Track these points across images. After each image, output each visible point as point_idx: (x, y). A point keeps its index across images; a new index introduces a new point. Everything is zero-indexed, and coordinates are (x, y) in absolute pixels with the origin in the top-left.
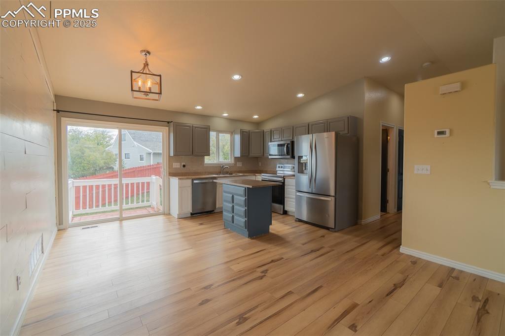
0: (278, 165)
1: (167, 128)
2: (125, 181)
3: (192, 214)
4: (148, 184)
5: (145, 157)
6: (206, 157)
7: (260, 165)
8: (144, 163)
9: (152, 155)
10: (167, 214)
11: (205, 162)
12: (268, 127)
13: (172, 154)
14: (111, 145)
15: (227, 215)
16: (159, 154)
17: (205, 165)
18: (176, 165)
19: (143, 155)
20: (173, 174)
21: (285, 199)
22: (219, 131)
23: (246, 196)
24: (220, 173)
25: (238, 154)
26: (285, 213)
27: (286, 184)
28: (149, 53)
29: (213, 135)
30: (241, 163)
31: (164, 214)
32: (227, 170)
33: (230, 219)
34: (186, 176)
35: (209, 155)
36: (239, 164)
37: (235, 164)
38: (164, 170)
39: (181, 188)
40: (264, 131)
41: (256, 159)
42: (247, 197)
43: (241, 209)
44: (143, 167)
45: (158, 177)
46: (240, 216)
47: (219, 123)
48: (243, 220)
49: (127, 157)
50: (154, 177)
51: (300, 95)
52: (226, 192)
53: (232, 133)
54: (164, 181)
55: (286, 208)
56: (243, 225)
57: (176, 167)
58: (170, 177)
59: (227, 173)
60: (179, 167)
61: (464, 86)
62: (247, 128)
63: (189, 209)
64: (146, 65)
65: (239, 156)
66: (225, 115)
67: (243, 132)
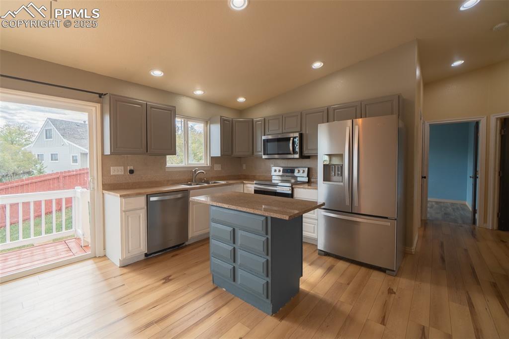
0: (273, 168)
1: (98, 106)
4: (69, 201)
5: (79, 158)
6: (168, 157)
10: (101, 257)
11: (168, 165)
12: (259, 115)
13: (107, 151)
14: (32, 142)
17: (167, 170)
18: (117, 171)
19: (76, 156)
20: (110, 185)
22: (188, 118)
23: (267, 234)
25: (216, 152)
29: (179, 122)
30: (220, 165)
31: (95, 257)
32: (202, 176)
33: (229, 274)
34: (135, 188)
35: (174, 153)
36: (218, 167)
37: (212, 167)
38: (95, 177)
39: (125, 212)
40: (253, 121)
41: (240, 159)
42: (269, 237)
43: (256, 259)
46: (253, 272)
47: (187, 105)
48: (261, 281)
49: (53, 158)
50: (79, 189)
51: (317, 65)
53: (208, 121)
54: (94, 198)
56: (260, 289)
57: (116, 173)
58: (104, 192)
60: (123, 173)
62: (228, 115)
63: (141, 247)
65: (219, 155)
66: (199, 92)
67: (224, 120)
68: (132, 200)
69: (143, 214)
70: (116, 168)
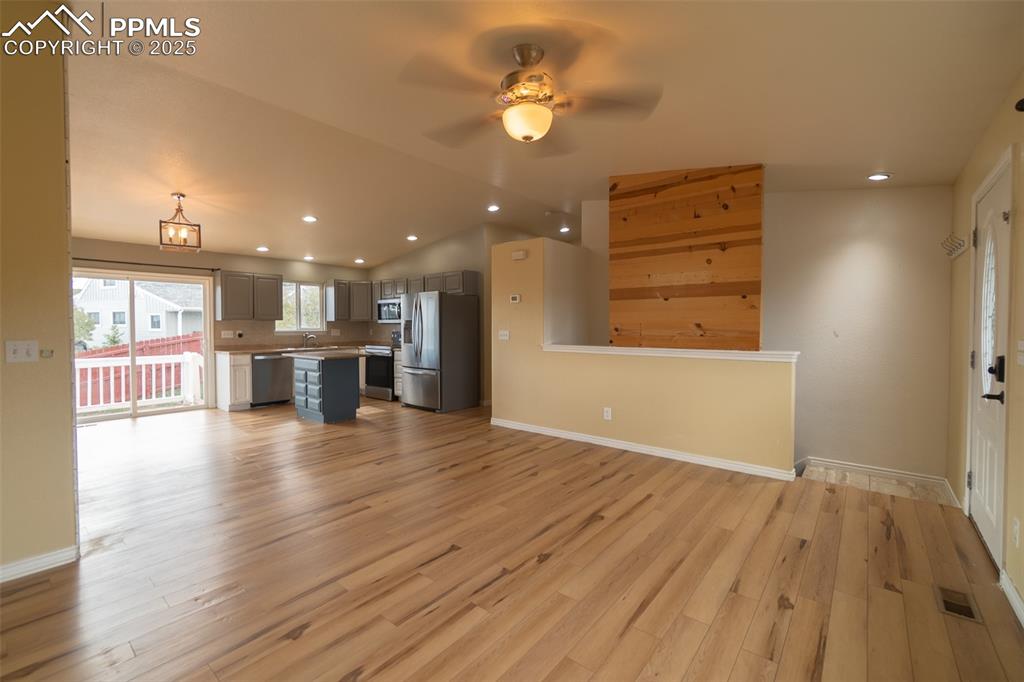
1: (211, 279)
2: (142, 361)
3: (252, 405)
4: (178, 366)
5: (162, 319)
6: (277, 322)
7: (371, 334)
8: (162, 333)
9: (180, 316)
10: (212, 407)
11: (277, 330)
12: (383, 275)
13: (219, 318)
15: (299, 399)
16: (196, 314)
17: (277, 334)
18: (227, 334)
19: (157, 316)
20: (220, 347)
21: (395, 380)
22: (300, 282)
24: (302, 346)
25: (331, 317)
26: (396, 399)
27: (395, 358)
28: (183, 196)
30: (339, 330)
31: (207, 408)
32: (314, 341)
33: (303, 404)
34: (243, 349)
35: (282, 319)
36: (336, 333)
37: (328, 332)
38: (207, 340)
39: (234, 367)
40: (372, 283)
41: (365, 324)
43: (315, 389)
44: (163, 340)
45: (195, 354)
46: (314, 397)
47: (300, 270)
48: (317, 401)
49: (117, 319)
50: (188, 354)
51: (412, 238)
52: (298, 369)
53: (323, 285)
54: (206, 360)
55: (398, 392)
56: (317, 407)
57: (226, 337)
58: (217, 352)
59: (314, 345)
60: (232, 337)
61: (527, 253)
62: (347, 277)
63: (247, 396)
64: (179, 210)
65: (333, 320)
66: (309, 258)
67: (339, 283)
68: (239, 357)
69: (248, 370)
70: (226, 332)
